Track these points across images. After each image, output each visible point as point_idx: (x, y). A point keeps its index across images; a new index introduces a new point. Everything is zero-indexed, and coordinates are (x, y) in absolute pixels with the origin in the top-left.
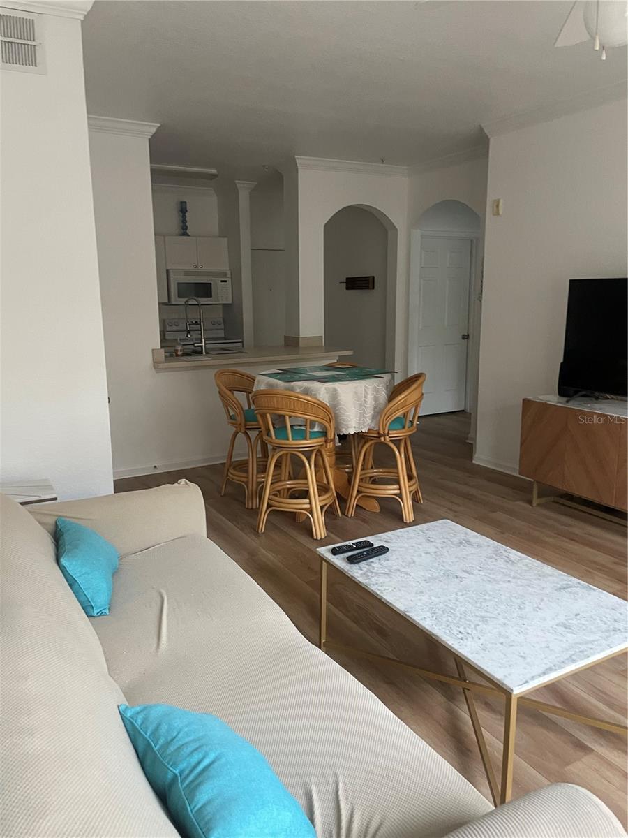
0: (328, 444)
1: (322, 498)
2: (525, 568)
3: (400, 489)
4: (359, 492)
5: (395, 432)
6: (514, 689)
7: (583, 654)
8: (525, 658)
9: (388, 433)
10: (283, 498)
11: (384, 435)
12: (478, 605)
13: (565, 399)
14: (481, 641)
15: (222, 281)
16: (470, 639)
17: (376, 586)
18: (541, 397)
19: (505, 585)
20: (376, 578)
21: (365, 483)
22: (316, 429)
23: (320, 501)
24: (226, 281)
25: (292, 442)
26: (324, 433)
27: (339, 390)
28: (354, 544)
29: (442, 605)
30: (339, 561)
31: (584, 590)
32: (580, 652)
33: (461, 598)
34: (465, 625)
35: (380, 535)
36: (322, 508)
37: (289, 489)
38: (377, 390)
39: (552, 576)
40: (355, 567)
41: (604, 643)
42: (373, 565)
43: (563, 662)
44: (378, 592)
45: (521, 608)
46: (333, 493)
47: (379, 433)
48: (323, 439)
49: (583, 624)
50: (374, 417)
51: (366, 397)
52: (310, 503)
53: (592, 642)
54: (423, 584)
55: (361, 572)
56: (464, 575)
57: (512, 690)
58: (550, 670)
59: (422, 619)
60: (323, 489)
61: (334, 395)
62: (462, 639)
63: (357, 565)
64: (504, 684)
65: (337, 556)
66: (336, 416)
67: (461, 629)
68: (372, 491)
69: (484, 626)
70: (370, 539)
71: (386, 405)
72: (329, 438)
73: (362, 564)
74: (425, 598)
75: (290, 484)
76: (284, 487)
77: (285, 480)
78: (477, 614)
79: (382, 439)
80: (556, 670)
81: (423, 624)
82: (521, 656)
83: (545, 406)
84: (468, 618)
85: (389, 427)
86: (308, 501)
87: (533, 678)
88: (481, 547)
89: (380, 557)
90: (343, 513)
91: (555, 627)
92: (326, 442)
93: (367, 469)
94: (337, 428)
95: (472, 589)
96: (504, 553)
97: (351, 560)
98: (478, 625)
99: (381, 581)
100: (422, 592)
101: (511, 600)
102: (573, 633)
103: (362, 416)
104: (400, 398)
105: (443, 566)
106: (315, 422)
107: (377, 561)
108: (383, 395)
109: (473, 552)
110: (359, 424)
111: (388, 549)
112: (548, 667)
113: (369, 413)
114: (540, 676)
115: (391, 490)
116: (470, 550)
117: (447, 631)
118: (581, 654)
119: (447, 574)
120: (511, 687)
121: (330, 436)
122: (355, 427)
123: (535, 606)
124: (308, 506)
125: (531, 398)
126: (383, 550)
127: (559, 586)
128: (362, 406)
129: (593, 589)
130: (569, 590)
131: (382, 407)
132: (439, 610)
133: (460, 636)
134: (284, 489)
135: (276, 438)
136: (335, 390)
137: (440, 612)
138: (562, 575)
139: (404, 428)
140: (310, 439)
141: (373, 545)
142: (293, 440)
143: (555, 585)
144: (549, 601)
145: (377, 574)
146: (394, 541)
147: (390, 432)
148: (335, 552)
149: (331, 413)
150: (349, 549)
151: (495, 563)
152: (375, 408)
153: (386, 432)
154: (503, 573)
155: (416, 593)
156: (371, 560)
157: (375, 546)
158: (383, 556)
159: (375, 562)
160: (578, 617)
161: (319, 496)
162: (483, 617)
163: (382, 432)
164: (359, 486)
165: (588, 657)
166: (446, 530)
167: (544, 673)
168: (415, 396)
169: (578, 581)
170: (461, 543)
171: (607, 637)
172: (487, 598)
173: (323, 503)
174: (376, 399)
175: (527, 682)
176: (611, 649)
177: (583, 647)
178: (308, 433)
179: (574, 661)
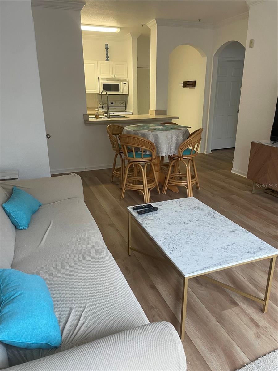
0: (153, 161)
1: (149, 185)
2: (219, 221)
3: (187, 182)
4: (169, 183)
5: (186, 156)
6: (185, 275)
7: (227, 262)
8: (197, 261)
9: (182, 156)
10: (135, 184)
11: (180, 157)
12: (188, 236)
13: (273, 142)
14: (181, 253)
15: (124, 83)
16: (176, 251)
17: (145, 225)
18: (260, 141)
19: (205, 228)
20: (147, 221)
21: (174, 180)
22: (148, 153)
23: (148, 186)
24: (126, 83)
25: (135, 159)
26: (151, 155)
27: (158, 134)
28: (143, 206)
29: (171, 235)
30: (134, 213)
31: (243, 233)
32: (226, 261)
33: (181, 233)
34: (177, 245)
35: (158, 202)
36: (149, 189)
37: (138, 180)
38: (178, 136)
39: (232, 225)
40: (140, 216)
41: (240, 257)
42: (149, 215)
43: (215, 265)
44: (145, 228)
45: (208, 239)
46: (156, 182)
47: (178, 156)
48: (151, 158)
49: (234, 248)
50: (176, 149)
51: (172, 139)
52: (143, 187)
53: (233, 257)
54: (167, 225)
55: (142, 218)
56: (189, 222)
57: (184, 275)
58: (207, 268)
59: (159, 241)
60: (150, 181)
61: (156, 138)
62: (172, 251)
63: (141, 215)
64: (182, 272)
65: (134, 211)
66: (157, 147)
67: (174, 247)
68: (174, 183)
69: (186, 246)
70: (151, 204)
71: (183, 143)
72: (153, 158)
73: (144, 215)
74: (165, 231)
75: (137, 178)
76: (135, 179)
77: (136, 176)
78: (186, 240)
79: (179, 159)
80: (210, 268)
81: (158, 243)
82: (196, 261)
83: (262, 146)
84: (180, 242)
85: (183, 154)
86: (142, 186)
87: (197, 271)
88: (203, 210)
89: (154, 212)
91: (220, 248)
92: (152, 159)
93: (175, 173)
94: (158, 153)
95: (189, 229)
96: (213, 214)
97: (139, 213)
98: (183, 245)
99: (149, 223)
100: (165, 229)
101: (205, 235)
102: (227, 252)
103: (170, 147)
104: (189, 139)
105: (181, 218)
106: (147, 150)
107: (151, 214)
108: (181, 138)
109: (198, 212)
110: (168, 151)
111: (158, 209)
112: (207, 266)
113: (174, 146)
114: (200, 270)
115: (183, 183)
116: (197, 211)
117: (168, 247)
118: (226, 262)
119: (181, 222)
120: (184, 274)
121: (154, 156)
122: (165, 153)
123: (215, 238)
124: (143, 188)
125: (256, 141)
126: (156, 209)
127: (231, 230)
128: (170, 143)
129: (248, 233)
130: (235, 232)
131: (180, 143)
132: (169, 237)
133: (173, 249)
134: (136, 180)
135: (129, 157)
136: (157, 135)
137: (169, 238)
138: (236, 225)
139: (190, 154)
140: (144, 158)
141: (152, 206)
142: (136, 158)
143: (230, 229)
144: (223, 236)
145: (149, 219)
146: (164, 205)
147: (183, 156)
148: (134, 209)
149: (154, 147)
150: (141, 208)
151: (206, 218)
152: (177, 144)
153: (181, 156)
154: (207, 222)
155: (162, 229)
156: (149, 213)
157: (153, 207)
158: (156, 212)
159: (151, 215)
160: (233, 245)
161: (148, 184)
162: (187, 242)
163: (179, 156)
164: (169, 180)
165: (229, 263)
166: (192, 201)
167: (203, 269)
168: (196, 139)
169: (242, 228)
170: (194, 208)
171: (243, 255)
172: (194, 233)
173: (149, 187)
174: (177, 140)
175: (193, 272)
176: (242, 261)
177: (228, 259)
178: (143, 155)
179: (221, 265)
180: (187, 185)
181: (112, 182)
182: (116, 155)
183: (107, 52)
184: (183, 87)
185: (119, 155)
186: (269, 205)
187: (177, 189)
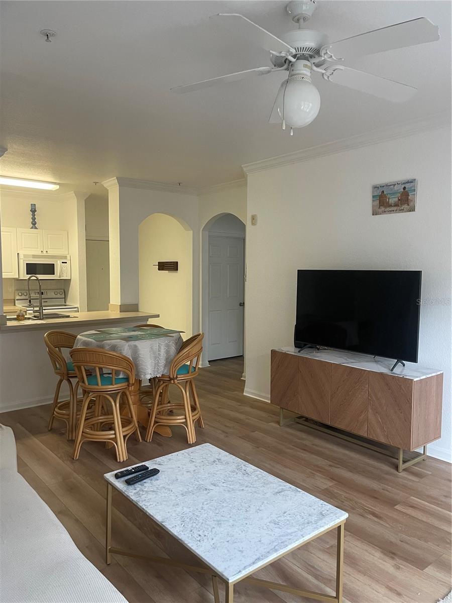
0: (130, 388)
1: (124, 429)
2: (256, 478)
3: (186, 418)
4: (156, 422)
5: (182, 376)
6: (230, 578)
7: (284, 544)
8: (242, 552)
9: (177, 377)
10: (97, 431)
11: (173, 379)
12: (217, 512)
13: (299, 349)
14: (214, 541)
15: (63, 263)
16: (205, 541)
17: (144, 503)
18: (282, 349)
19: (239, 493)
20: (145, 496)
21: (162, 415)
22: (121, 376)
23: (123, 432)
24: (66, 263)
25: (101, 387)
26: (127, 379)
27: (138, 345)
28: (133, 469)
29: (191, 514)
30: (120, 484)
31: (293, 493)
32: (282, 543)
33: (206, 507)
34: (204, 529)
35: (156, 459)
36: (125, 437)
37: (102, 423)
38: (168, 346)
39: (276, 483)
40: (131, 487)
41: (300, 533)
42: (145, 485)
43: (268, 552)
44: (144, 508)
45: (247, 511)
46: (135, 424)
47: (170, 378)
48: (126, 384)
49: (288, 520)
50: (165, 366)
51: (159, 351)
52: (115, 434)
53: (291, 534)
54: (180, 497)
55: (134, 491)
56: (212, 487)
57: (228, 579)
58: (258, 559)
59: (173, 527)
60: (126, 422)
61: (135, 350)
62: (199, 541)
63: (133, 486)
64: (223, 575)
65: (119, 480)
66: (137, 366)
67: (201, 533)
68: (165, 421)
69: (218, 528)
70: (147, 464)
71: (175, 356)
72: (131, 382)
73: (138, 486)
74: (179, 509)
75: (102, 419)
76: (98, 421)
77: (98, 416)
78: (215, 519)
79: (172, 381)
80: (263, 559)
81: (173, 532)
82: (240, 551)
83: (285, 355)
84: (208, 523)
85: (177, 373)
86: (113, 432)
87: (245, 568)
88: (228, 464)
89: (152, 477)
90: (143, 439)
91: (268, 524)
92: (128, 386)
93: (164, 404)
94: (138, 375)
95: (216, 499)
96: (244, 468)
97: (129, 483)
98: (214, 528)
99: (149, 498)
100: (177, 504)
101: (241, 505)
102: (279, 528)
103: (157, 365)
104: (185, 351)
105: (198, 481)
106: (121, 371)
107: (149, 481)
108: (173, 349)
109: (222, 468)
110: (154, 371)
111: (159, 471)
112: (258, 557)
113: (162, 362)
114: (250, 565)
115: (179, 420)
116: (220, 467)
117: (190, 535)
118: (282, 544)
119: (199, 488)
120: (228, 577)
121: (132, 381)
122: (151, 374)
123: (258, 508)
124: (114, 436)
125: (276, 349)
126: (155, 472)
127: (276, 491)
128: (156, 358)
129: (299, 492)
130: (283, 493)
131: (172, 357)
132: (187, 518)
133: (199, 538)
134: (97, 423)
135: (89, 384)
136: (136, 346)
137: (188, 520)
138: (279, 482)
139: (188, 373)
140: (116, 384)
141: (148, 468)
142: (102, 385)
143: (274, 490)
144: (267, 503)
145: (147, 492)
146: (166, 463)
147: (178, 376)
148: (117, 476)
149: (132, 365)
150: (129, 473)
151: (235, 476)
152: (167, 359)
153: (175, 376)
154: (240, 483)
155: (174, 506)
156: (145, 481)
157: (150, 469)
158: (155, 477)
159: (148, 484)
160: (285, 515)
161: (123, 427)
162: (218, 521)
163: (172, 377)
164: (155, 418)
165: (287, 546)
166: (208, 450)
167: (254, 563)
168: (196, 349)
169: (291, 486)
170: (214, 461)
171: (302, 529)
172: (224, 505)
173: (125, 434)
174: (167, 352)
175: (240, 571)
176: (303, 538)
177: (284, 539)
178: (114, 379)
179: (276, 551)
180: (186, 423)
181: (51, 429)
182: (61, 381)
183: (34, 215)
184: (159, 269)
185: (65, 382)
186: (307, 443)
187: (169, 431)
